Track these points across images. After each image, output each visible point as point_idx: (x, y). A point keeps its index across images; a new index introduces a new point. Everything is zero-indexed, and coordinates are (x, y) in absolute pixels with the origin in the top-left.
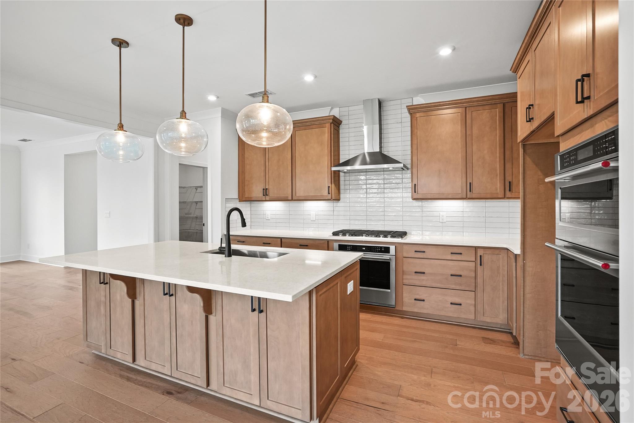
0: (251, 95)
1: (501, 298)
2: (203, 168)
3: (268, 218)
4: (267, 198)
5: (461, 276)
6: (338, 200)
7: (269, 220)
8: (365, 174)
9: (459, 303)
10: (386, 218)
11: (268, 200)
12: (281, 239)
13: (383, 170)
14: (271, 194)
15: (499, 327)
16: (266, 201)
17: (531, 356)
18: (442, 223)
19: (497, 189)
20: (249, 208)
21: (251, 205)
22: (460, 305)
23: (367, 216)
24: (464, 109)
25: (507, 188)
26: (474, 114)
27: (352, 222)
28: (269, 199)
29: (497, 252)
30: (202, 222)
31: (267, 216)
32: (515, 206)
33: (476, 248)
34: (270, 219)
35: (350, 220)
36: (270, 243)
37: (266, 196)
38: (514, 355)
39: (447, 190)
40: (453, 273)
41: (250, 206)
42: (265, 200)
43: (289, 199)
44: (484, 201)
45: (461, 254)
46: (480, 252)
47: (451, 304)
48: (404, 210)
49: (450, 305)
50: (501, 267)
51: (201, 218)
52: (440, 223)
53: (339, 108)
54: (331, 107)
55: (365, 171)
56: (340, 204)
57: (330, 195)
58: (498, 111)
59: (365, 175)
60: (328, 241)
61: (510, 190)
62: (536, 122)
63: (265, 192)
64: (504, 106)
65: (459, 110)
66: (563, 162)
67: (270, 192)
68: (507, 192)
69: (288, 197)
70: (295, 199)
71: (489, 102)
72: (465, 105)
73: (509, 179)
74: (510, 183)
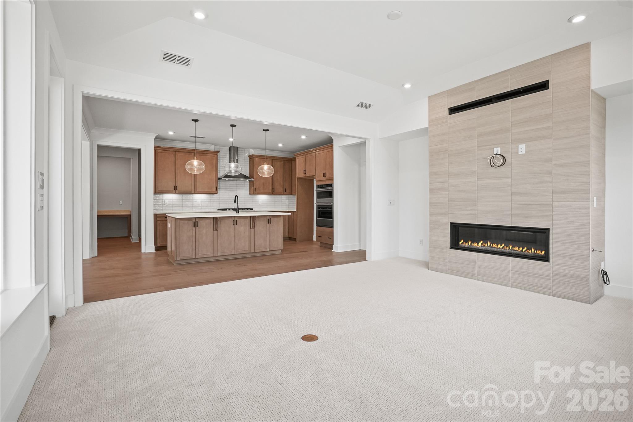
4: (177, 191)
19: (281, 191)
23: (229, 202)
26: (275, 162)
27: (221, 205)
32: (295, 198)
37: (175, 190)
39: (266, 191)
42: (175, 192)
54: (211, 145)
57: (216, 191)
58: (282, 163)
61: (285, 192)
62: (307, 175)
63: (175, 188)
64: (284, 161)
65: (271, 160)
66: (319, 186)
67: (178, 189)
68: (284, 192)
69: (191, 191)
70: (196, 192)
71: (280, 159)
72: (273, 159)
73: (285, 188)
74: (285, 189)
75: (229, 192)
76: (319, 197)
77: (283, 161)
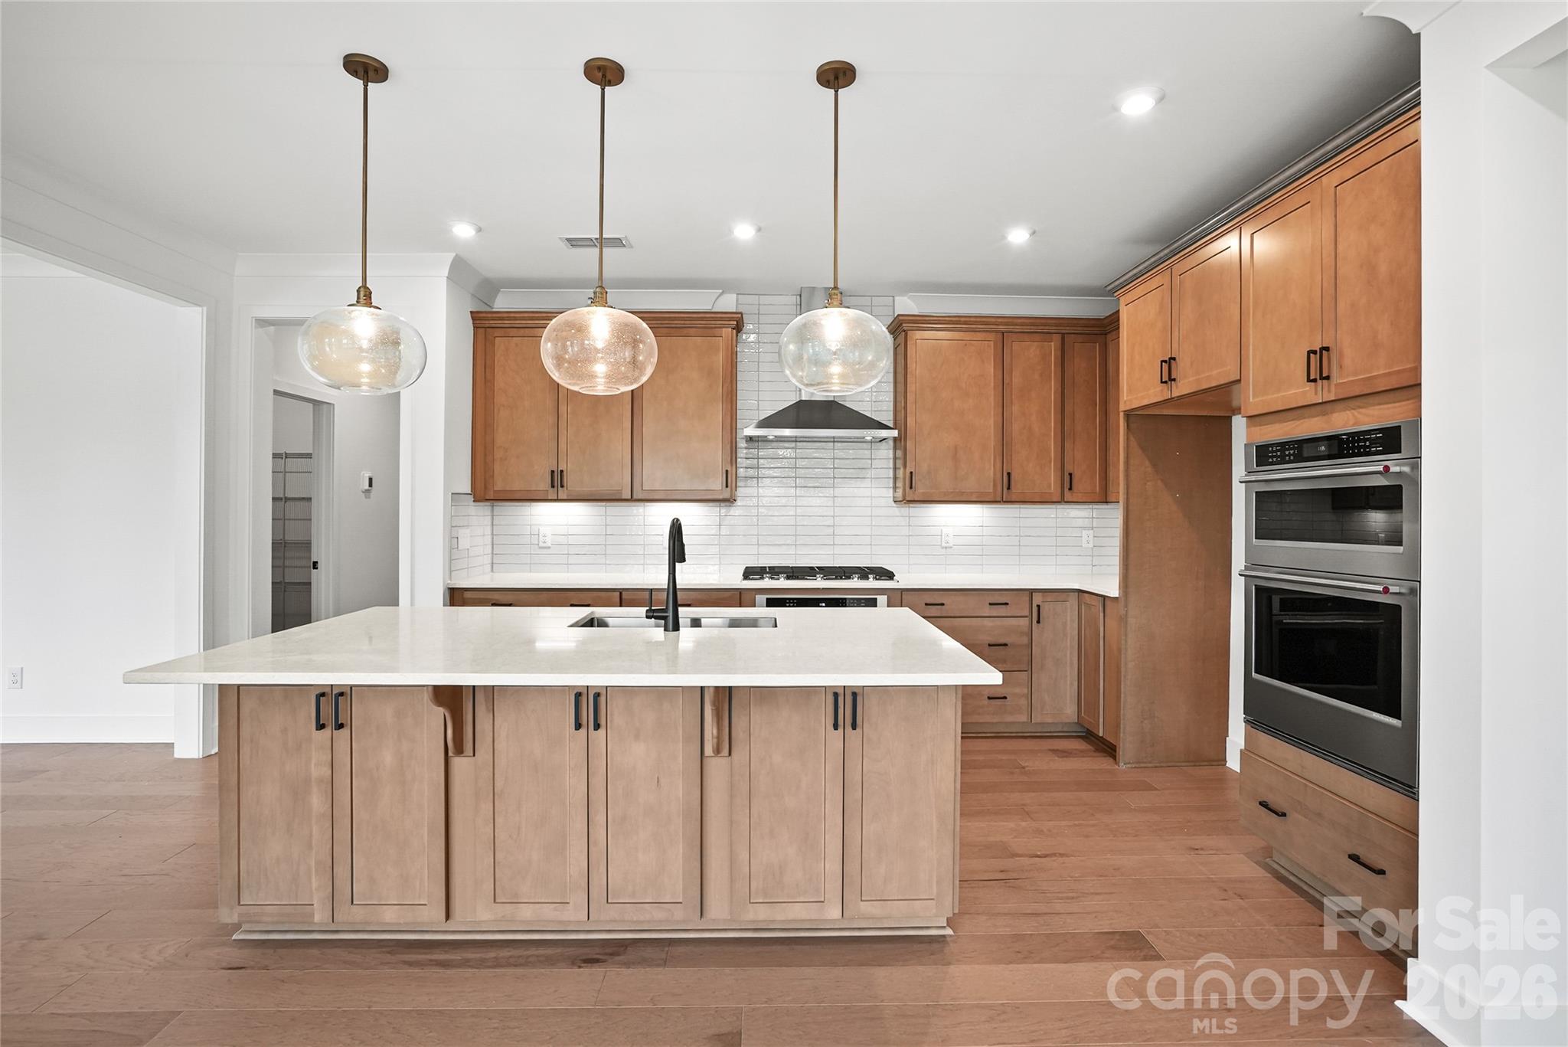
0: (569, 240)
1: (1068, 678)
2: (314, 405)
3: (545, 542)
4: (562, 494)
5: (1006, 645)
6: (730, 501)
7: (549, 548)
8: (793, 444)
9: (1003, 696)
10: (838, 540)
11: (565, 498)
12: (621, 593)
13: (832, 440)
14: (572, 482)
15: (1060, 729)
16: (557, 500)
17: (1133, 763)
18: (946, 548)
19: (1049, 486)
20: (489, 518)
21: (492, 511)
22: (1005, 698)
23: (798, 537)
24: (1000, 335)
25: (1067, 485)
26: (1016, 346)
27: (763, 550)
28: (568, 496)
29: (1063, 596)
30: (310, 558)
31: (541, 538)
32: (1112, 518)
33: (1032, 592)
34: (549, 545)
35: (758, 544)
36: (589, 603)
37: (558, 487)
38: (1109, 767)
39: (971, 485)
40: (993, 640)
41: (490, 514)
42: (556, 498)
43: (623, 497)
44: (1018, 506)
45: (1007, 604)
46: (1037, 599)
47: (989, 698)
48: (874, 523)
49: (986, 702)
50: (1069, 623)
51: (307, 546)
52: (943, 548)
53: (738, 294)
54: (721, 291)
55: (794, 439)
56: (735, 511)
57: (729, 489)
58: (1053, 346)
59: (793, 448)
60: (740, 593)
61: (1070, 489)
62: (1182, 388)
63: (557, 479)
64: (1063, 339)
65: (992, 336)
66: (1265, 455)
67: (570, 480)
68: (1066, 492)
69: (620, 492)
70: (640, 497)
71: (1040, 329)
72: (1002, 328)
73: (1069, 468)
74: (1070, 475)
75: (799, 492)
76: (1264, 529)
77: (1057, 338)
